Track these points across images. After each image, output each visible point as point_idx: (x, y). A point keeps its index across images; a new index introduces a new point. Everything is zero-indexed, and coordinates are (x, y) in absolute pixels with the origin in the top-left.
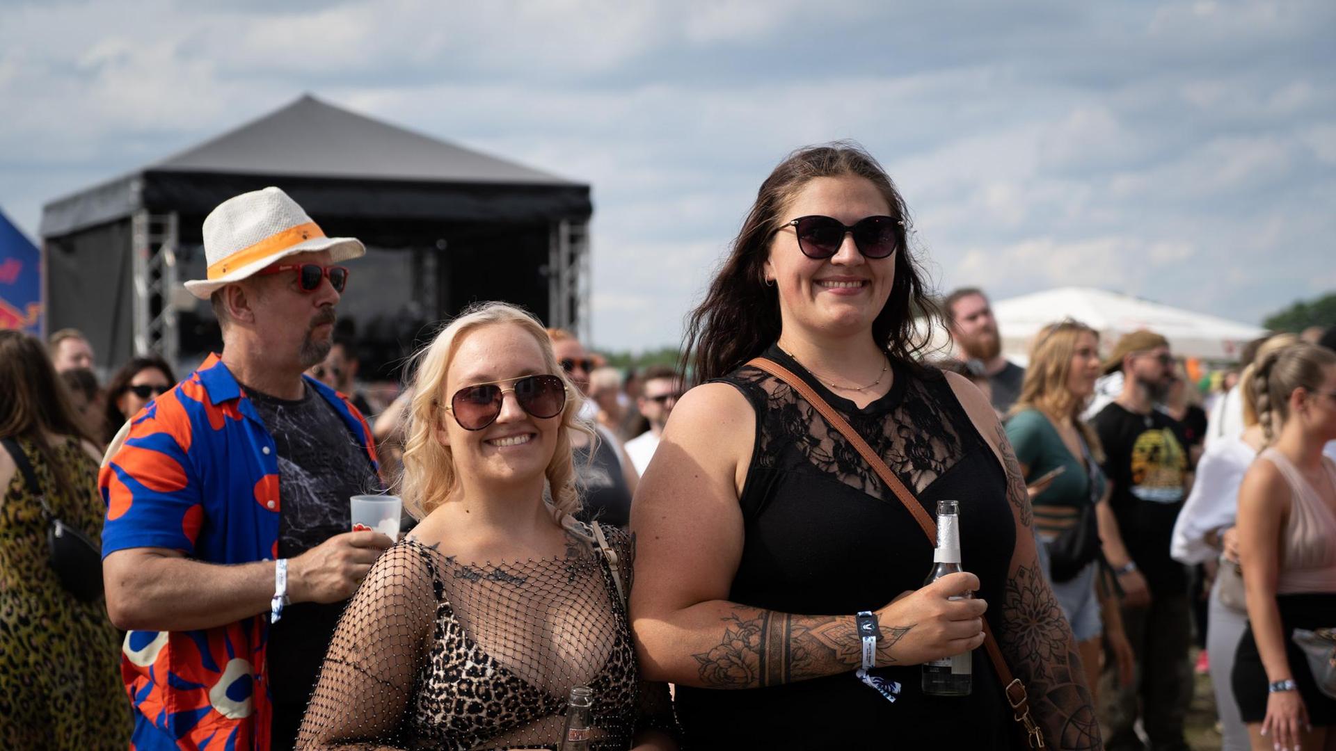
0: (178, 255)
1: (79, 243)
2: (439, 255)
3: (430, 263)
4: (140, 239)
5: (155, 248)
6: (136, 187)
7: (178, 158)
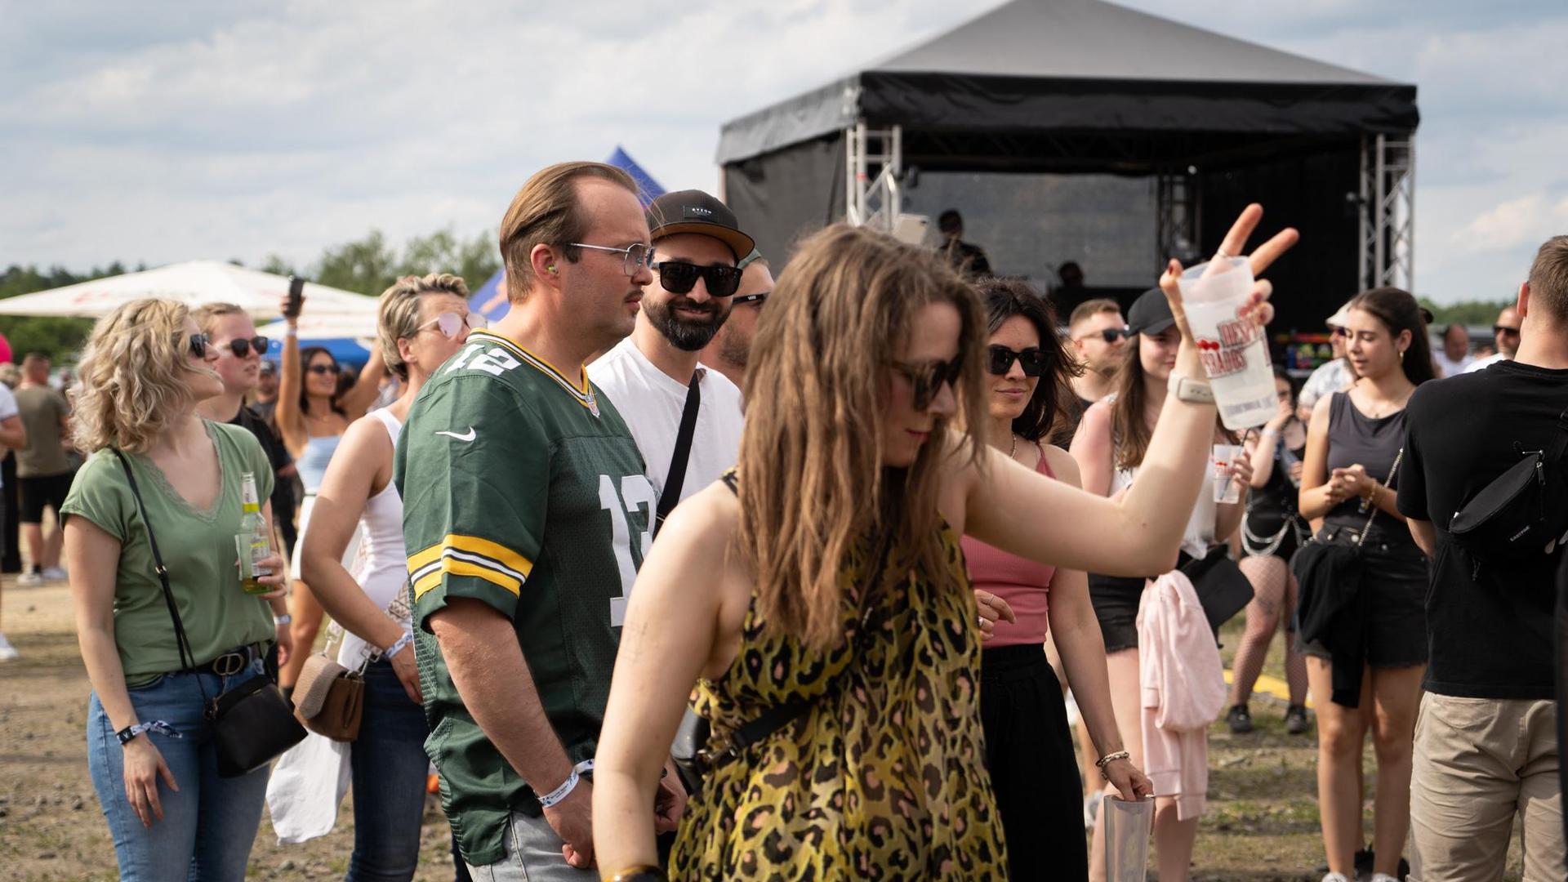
0: (899, 179)
1: (768, 168)
2: (1190, 182)
3: (1180, 192)
4: (856, 160)
5: (873, 171)
6: (851, 94)
7: (899, 59)
